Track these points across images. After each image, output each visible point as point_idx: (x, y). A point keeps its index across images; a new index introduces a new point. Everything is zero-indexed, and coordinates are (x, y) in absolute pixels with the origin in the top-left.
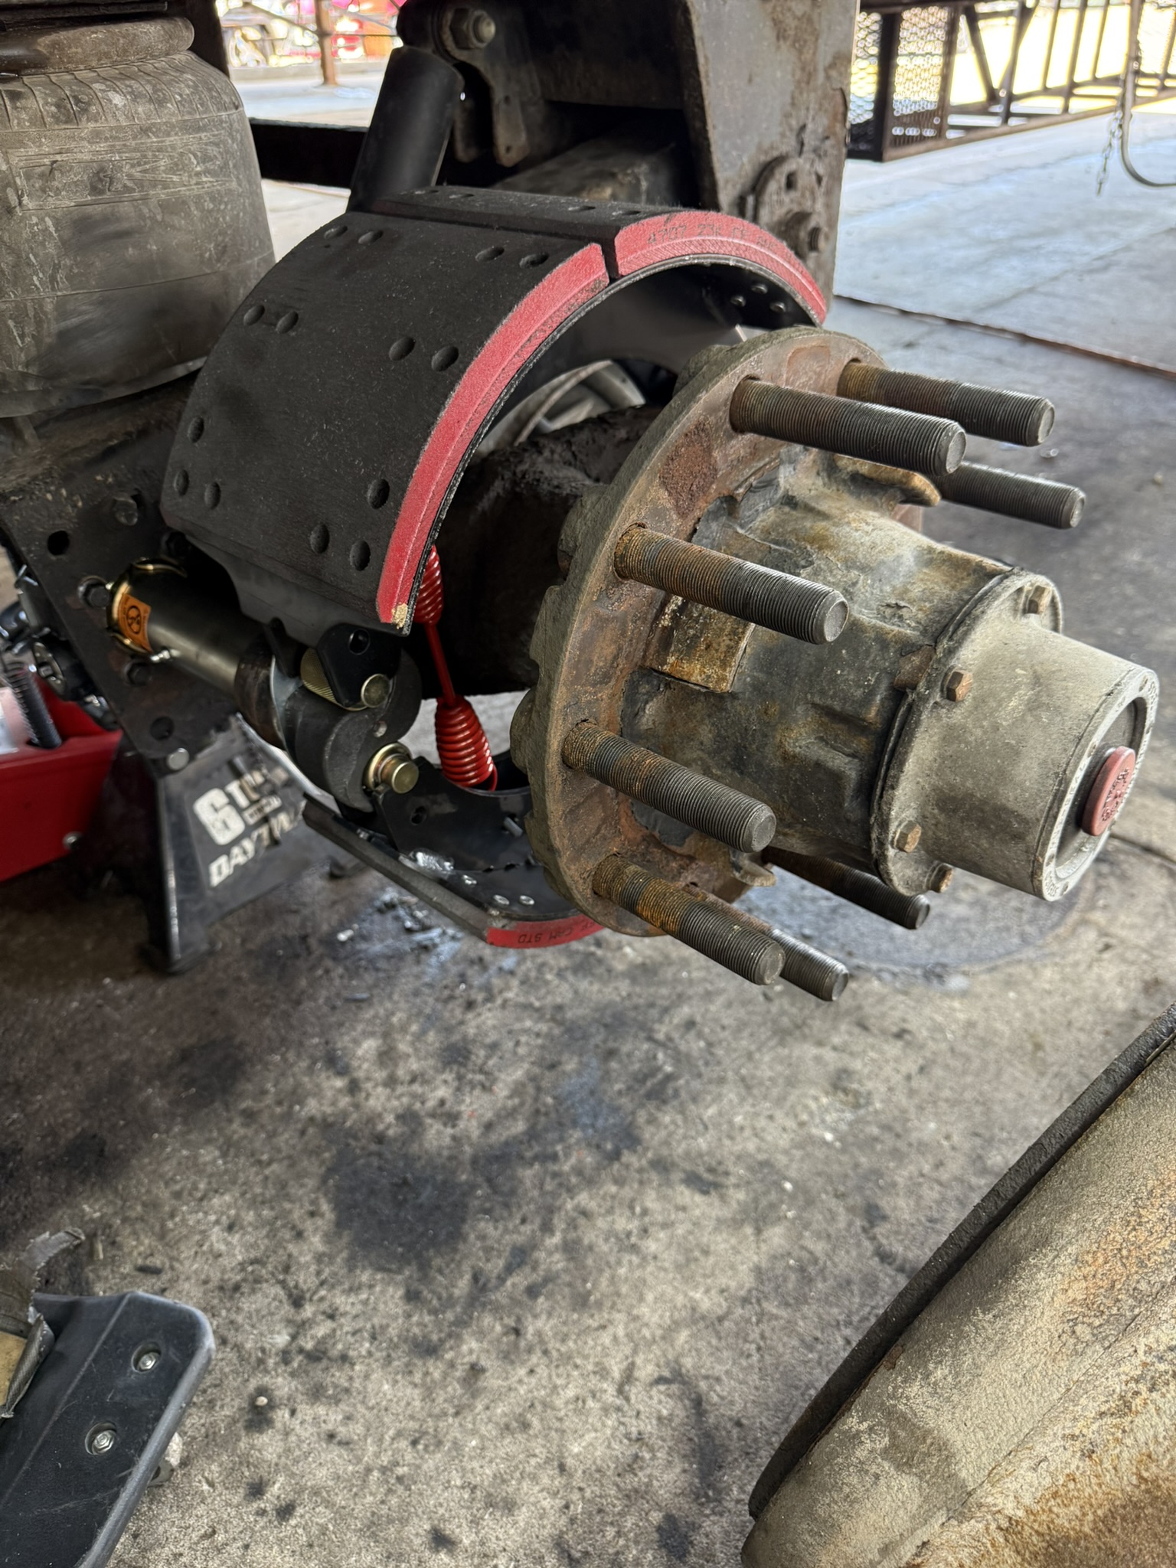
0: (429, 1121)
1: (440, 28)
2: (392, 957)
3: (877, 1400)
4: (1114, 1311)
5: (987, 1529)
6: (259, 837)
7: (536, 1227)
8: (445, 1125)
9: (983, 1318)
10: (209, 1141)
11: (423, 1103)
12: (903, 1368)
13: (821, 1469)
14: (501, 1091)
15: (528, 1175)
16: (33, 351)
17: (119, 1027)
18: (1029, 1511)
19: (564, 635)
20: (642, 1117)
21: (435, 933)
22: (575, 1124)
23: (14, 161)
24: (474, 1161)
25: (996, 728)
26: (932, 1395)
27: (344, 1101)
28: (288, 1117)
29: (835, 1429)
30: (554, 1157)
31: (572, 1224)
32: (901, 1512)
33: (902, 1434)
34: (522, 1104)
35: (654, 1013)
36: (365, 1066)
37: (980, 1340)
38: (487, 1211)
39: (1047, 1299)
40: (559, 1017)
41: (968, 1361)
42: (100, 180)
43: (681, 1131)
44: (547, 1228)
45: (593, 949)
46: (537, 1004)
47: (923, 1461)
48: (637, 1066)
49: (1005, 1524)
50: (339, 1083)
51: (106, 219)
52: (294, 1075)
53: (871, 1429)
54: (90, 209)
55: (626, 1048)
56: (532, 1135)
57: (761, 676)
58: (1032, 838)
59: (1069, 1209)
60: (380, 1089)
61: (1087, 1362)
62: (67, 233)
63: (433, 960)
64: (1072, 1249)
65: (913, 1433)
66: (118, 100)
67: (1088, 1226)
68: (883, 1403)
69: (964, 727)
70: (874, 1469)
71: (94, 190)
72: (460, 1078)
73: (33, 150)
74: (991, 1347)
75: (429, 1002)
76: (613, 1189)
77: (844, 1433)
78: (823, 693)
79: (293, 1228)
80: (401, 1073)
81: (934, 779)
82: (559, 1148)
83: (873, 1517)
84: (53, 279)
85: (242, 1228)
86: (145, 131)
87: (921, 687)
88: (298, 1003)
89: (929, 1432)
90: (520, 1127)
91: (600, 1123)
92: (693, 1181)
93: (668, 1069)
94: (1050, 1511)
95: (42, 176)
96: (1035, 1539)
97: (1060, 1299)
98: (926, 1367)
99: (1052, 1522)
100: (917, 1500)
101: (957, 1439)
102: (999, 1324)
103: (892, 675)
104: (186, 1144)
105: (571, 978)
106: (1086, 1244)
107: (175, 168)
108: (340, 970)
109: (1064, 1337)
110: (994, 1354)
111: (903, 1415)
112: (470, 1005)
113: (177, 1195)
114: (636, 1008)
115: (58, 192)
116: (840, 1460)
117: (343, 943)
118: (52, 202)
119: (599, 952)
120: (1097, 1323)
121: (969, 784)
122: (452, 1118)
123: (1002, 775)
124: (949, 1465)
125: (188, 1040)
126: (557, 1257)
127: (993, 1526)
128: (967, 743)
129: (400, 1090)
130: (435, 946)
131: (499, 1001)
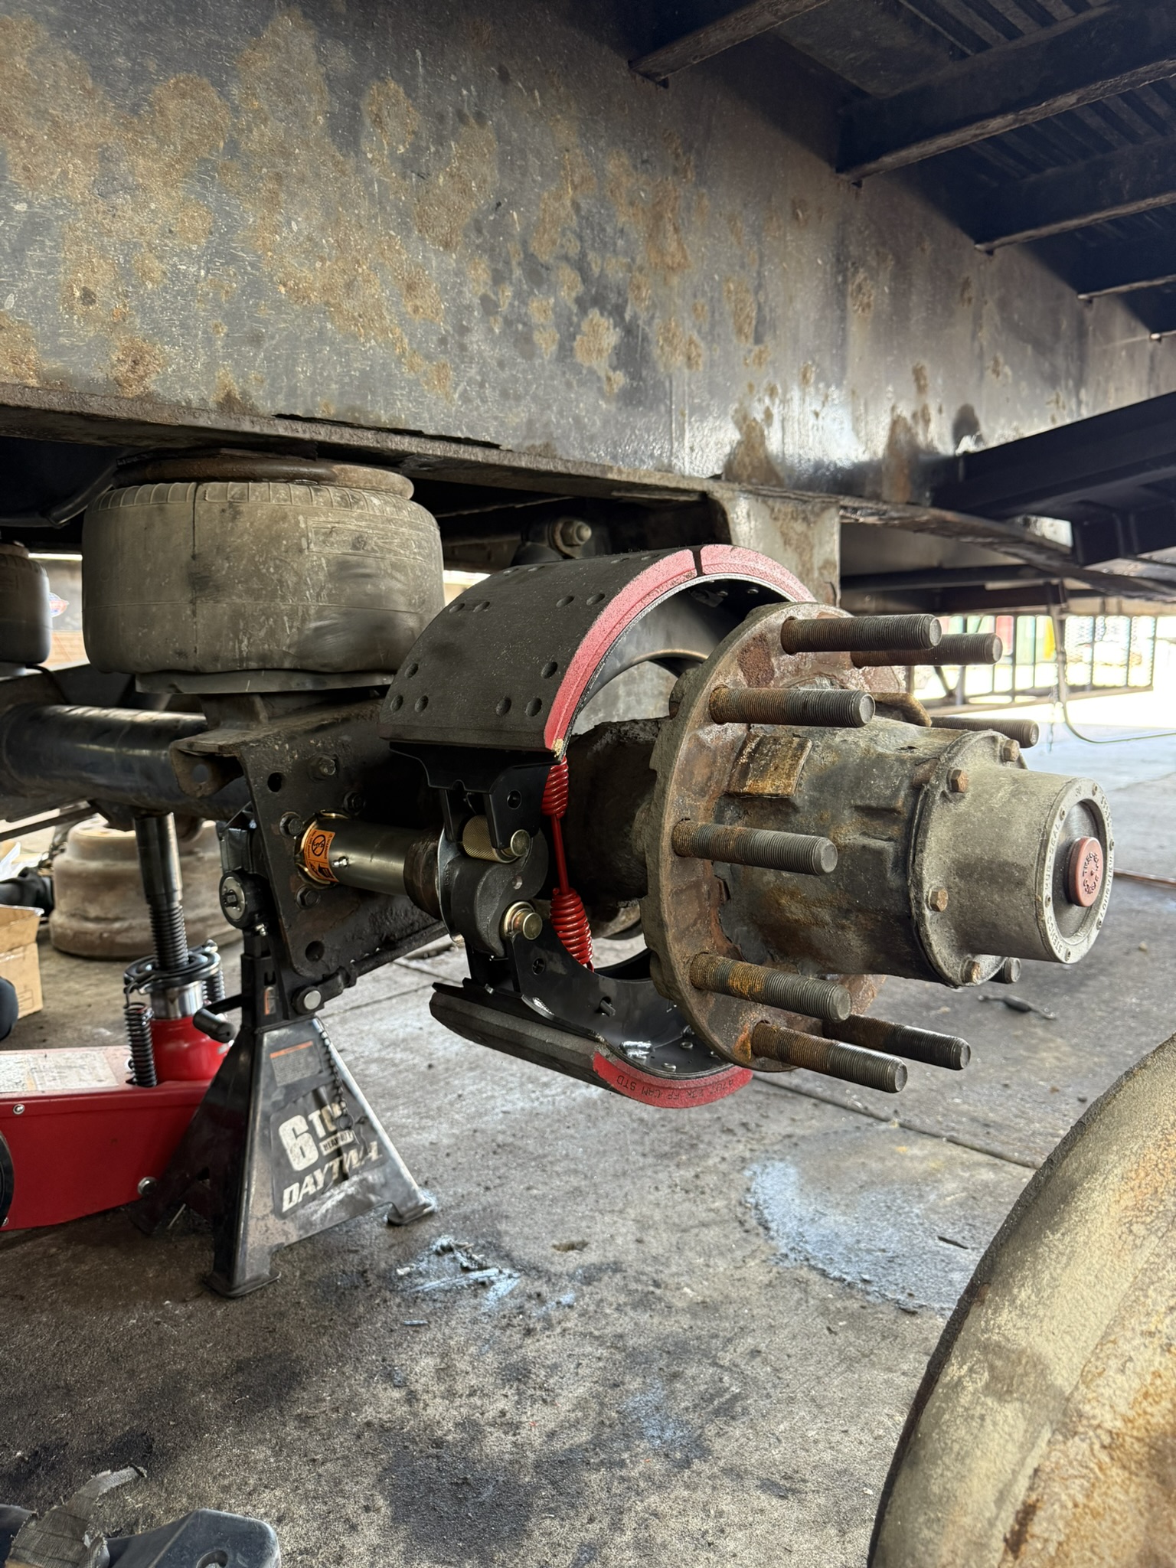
0: (488, 1429)
1: (554, 532)
2: (450, 1291)
3: (973, 1339)
4: (1161, 1208)
5: (1092, 1450)
6: (331, 1168)
7: (605, 1525)
8: (506, 1433)
9: (1052, 1238)
10: (261, 1442)
11: (482, 1414)
12: (991, 1301)
13: (931, 1437)
14: (564, 1404)
15: (594, 1479)
16: (296, 638)
17: (176, 1341)
18: (1127, 1420)
19: (676, 747)
20: (711, 1430)
21: (492, 1272)
22: (641, 1435)
23: (310, 523)
24: (537, 1465)
25: (991, 810)
26: (1020, 1317)
27: (402, 1410)
28: (344, 1421)
29: (939, 1385)
30: (622, 1464)
31: (643, 1524)
32: (1010, 1447)
33: (999, 1363)
34: (586, 1417)
35: (716, 1343)
36: (423, 1380)
37: (1054, 1256)
38: (550, 1510)
39: (1103, 1210)
40: (620, 1345)
41: (1046, 1276)
42: (359, 543)
43: (752, 1444)
44: (616, 1526)
45: (651, 1288)
46: (596, 1333)
47: (1022, 1383)
48: (702, 1388)
49: (1107, 1440)
50: (396, 1394)
51: (358, 565)
52: (350, 1386)
53: (971, 1370)
54: (350, 558)
55: (691, 1371)
56: (597, 1444)
57: (816, 794)
58: (1030, 883)
59: (1110, 1144)
60: (438, 1400)
61: (1147, 1252)
62: (333, 569)
63: (491, 1295)
64: (1118, 1171)
65: (1008, 1357)
66: (376, 501)
67: (1128, 1153)
68: (978, 1340)
69: (968, 814)
70: (979, 1410)
71: (354, 547)
72: (519, 1393)
73: (323, 519)
74: (1064, 1260)
75: (487, 1328)
76: (686, 1493)
77: (946, 1385)
78: (862, 797)
79: (348, 1520)
80: (459, 1387)
81: (952, 854)
82: (626, 1456)
83: (984, 1464)
84: (318, 595)
85: (292, 1520)
86: (389, 521)
87: (933, 781)
88: (356, 1325)
89: (1023, 1352)
90: (584, 1437)
91: (668, 1434)
92: (768, 1486)
93: (735, 1390)
94: (1145, 1413)
95: (325, 534)
96: (1136, 1446)
97: (1115, 1210)
98: (1010, 1292)
99: (1148, 1422)
100: (1022, 1425)
101: (1046, 1349)
102: (1067, 1239)
103: (911, 777)
104: (240, 1443)
105: (631, 1313)
106: (1128, 1166)
107: (403, 545)
108: (398, 1300)
109: (1124, 1237)
110: (1068, 1264)
111: (998, 1345)
112: (529, 1332)
113: (226, 1489)
114: (698, 1338)
115: (332, 544)
116: (946, 1417)
117: (401, 1278)
118: (327, 549)
119: (658, 1292)
120: (1148, 1220)
121: (978, 851)
122: (514, 1427)
123: (1000, 838)
124: (1045, 1378)
125: (243, 1354)
126: (628, 1554)
127: (1097, 1447)
128: (972, 823)
129: (458, 1402)
130: (492, 1283)
131: (558, 1330)
